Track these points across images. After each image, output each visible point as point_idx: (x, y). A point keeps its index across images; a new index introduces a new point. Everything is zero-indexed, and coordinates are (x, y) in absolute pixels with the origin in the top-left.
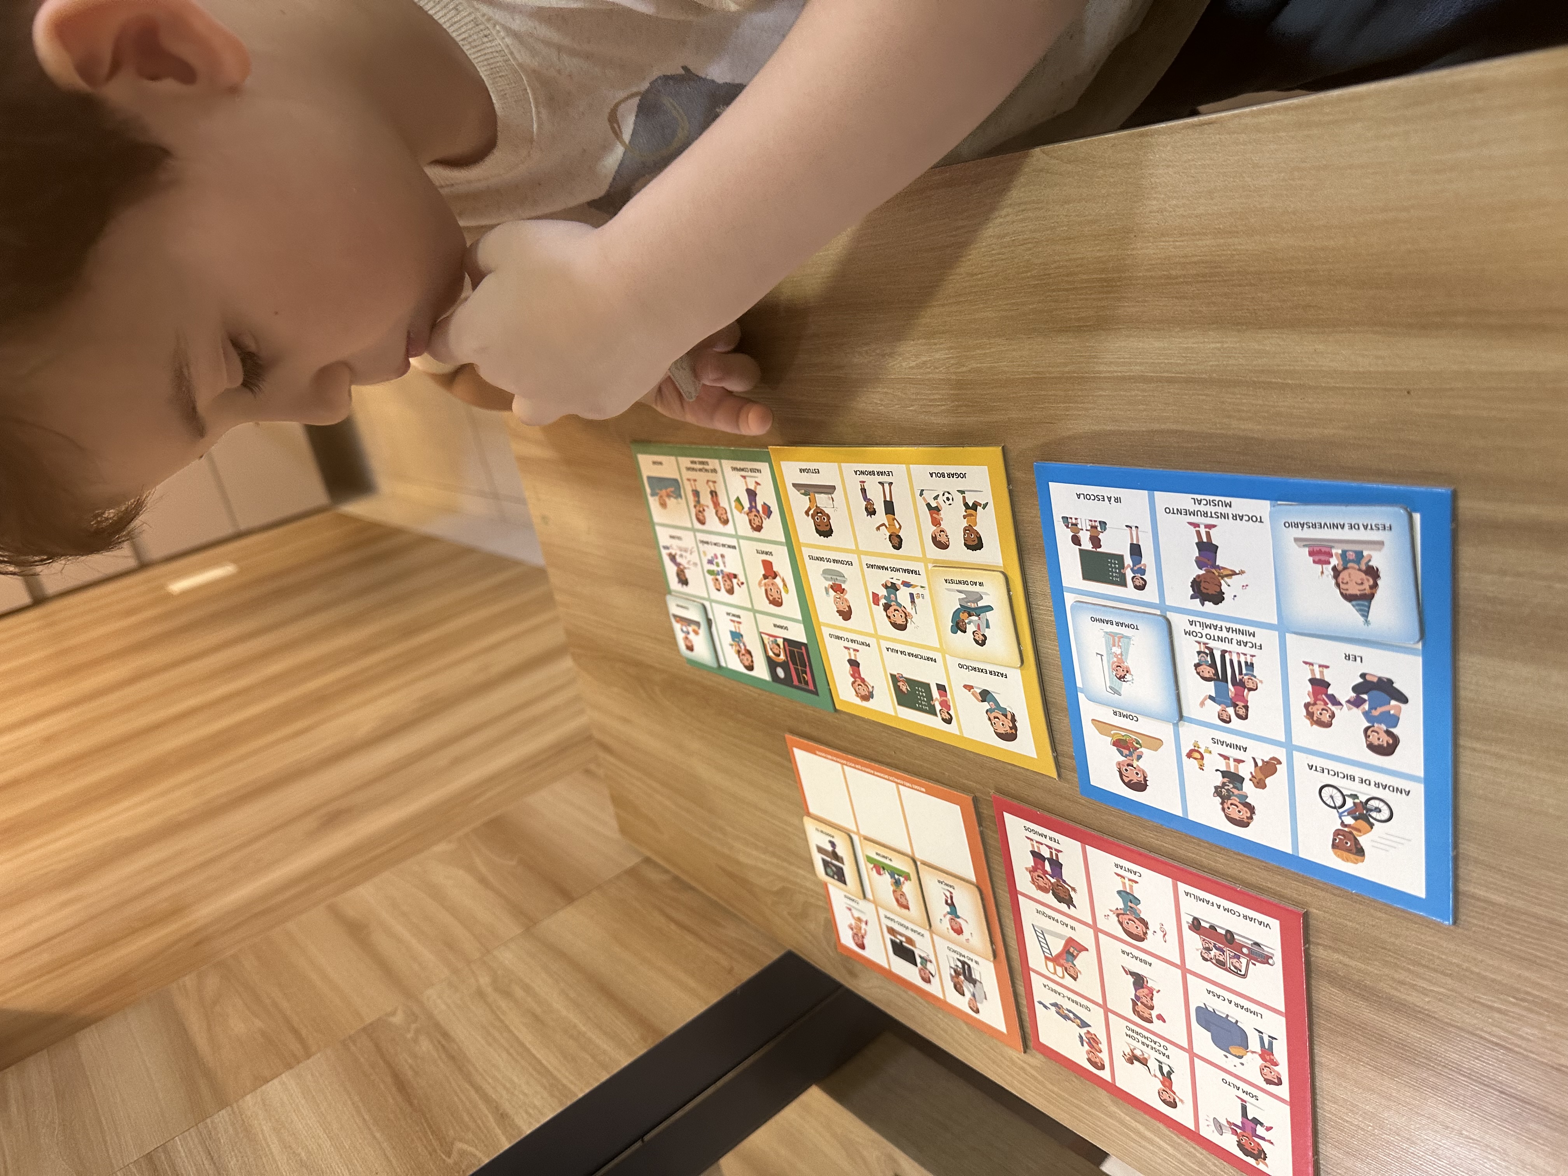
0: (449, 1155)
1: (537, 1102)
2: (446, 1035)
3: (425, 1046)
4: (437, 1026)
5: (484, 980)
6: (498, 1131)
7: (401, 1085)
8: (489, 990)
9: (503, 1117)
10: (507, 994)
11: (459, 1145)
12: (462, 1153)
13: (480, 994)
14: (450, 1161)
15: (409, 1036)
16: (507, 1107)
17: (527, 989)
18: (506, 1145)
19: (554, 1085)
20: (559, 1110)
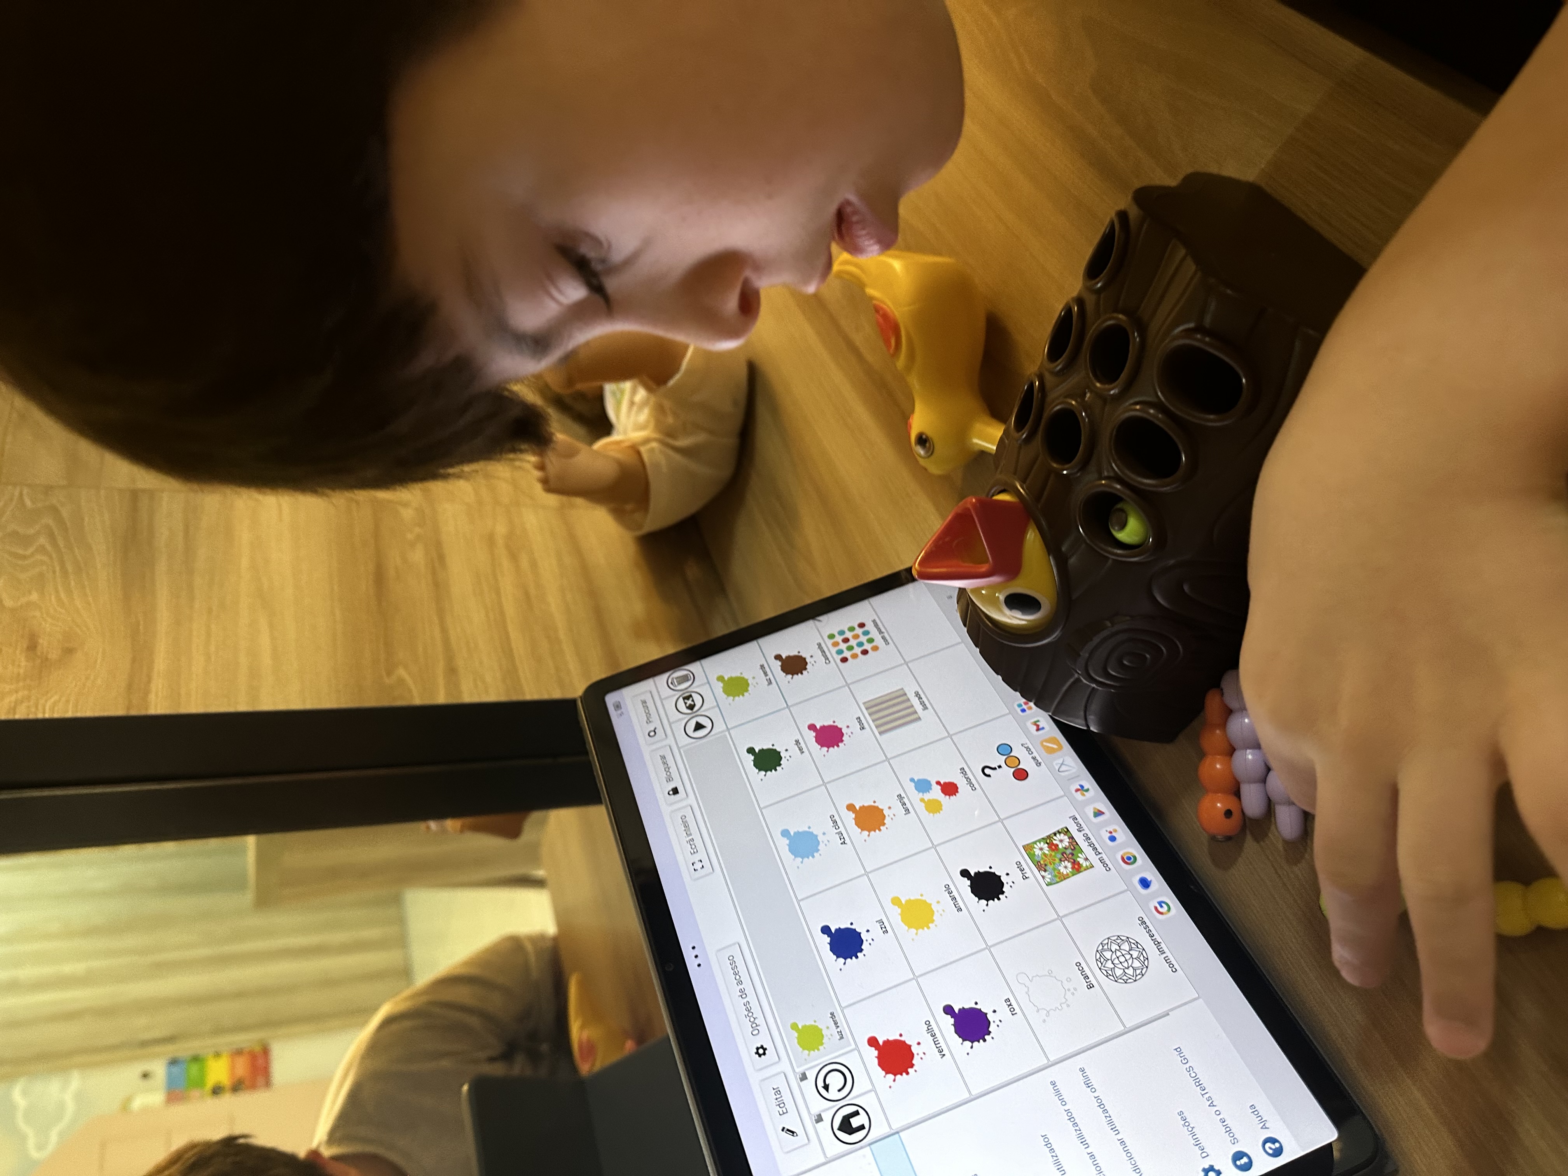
0: (389, 673)
1: (488, 679)
2: (441, 558)
3: (418, 556)
4: (439, 545)
5: (501, 529)
6: (441, 681)
7: (379, 578)
8: (500, 542)
9: (452, 671)
10: (514, 557)
11: (401, 672)
12: (401, 681)
13: (490, 540)
14: (387, 681)
15: (410, 536)
16: (460, 663)
17: (534, 564)
18: (441, 699)
19: (511, 673)
20: (503, 698)
